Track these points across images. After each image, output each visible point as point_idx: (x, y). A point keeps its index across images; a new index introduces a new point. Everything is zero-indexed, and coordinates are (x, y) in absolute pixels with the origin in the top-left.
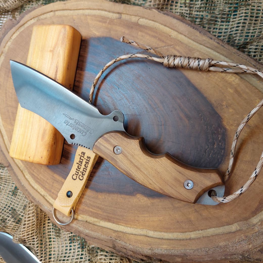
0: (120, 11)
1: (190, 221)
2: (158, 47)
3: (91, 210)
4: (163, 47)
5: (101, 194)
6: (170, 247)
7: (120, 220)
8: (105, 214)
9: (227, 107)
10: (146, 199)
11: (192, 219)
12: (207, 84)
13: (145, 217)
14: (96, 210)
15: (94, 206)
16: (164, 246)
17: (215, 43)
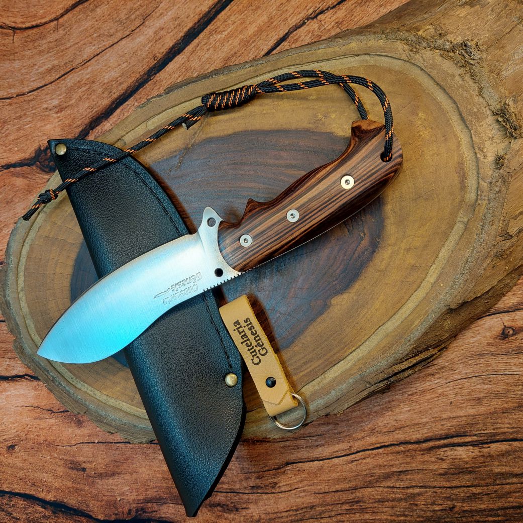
0: (118, 137)
1: (413, 268)
2: (195, 131)
3: (301, 374)
4: (201, 126)
5: (294, 345)
6: (422, 317)
7: (343, 348)
8: (321, 361)
9: (326, 117)
10: (345, 296)
11: (413, 262)
12: (283, 116)
13: (364, 315)
14: (308, 368)
15: (302, 366)
16: (416, 323)
17: (249, 69)
